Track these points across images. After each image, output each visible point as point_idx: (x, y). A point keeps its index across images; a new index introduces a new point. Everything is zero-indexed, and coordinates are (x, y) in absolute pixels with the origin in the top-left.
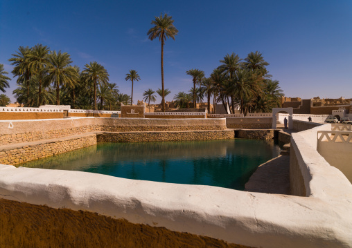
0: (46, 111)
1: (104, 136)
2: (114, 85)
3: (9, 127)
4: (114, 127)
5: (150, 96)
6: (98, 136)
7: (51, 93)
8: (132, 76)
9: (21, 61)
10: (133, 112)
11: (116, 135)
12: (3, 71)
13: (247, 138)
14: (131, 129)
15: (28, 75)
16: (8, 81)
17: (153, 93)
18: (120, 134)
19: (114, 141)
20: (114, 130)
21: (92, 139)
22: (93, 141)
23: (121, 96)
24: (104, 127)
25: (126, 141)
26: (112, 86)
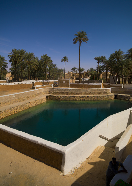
0: (25, 84)
1: (49, 97)
2: (56, 65)
3: (13, 97)
4: (54, 92)
5: (74, 71)
6: (47, 97)
7: (26, 71)
8: (65, 59)
9: (13, 56)
10: (64, 82)
11: (55, 96)
12: (5, 60)
13: (121, 99)
14: (62, 94)
15: (15, 62)
16: (7, 65)
17: (76, 69)
18: (57, 96)
19: (54, 100)
20: (54, 94)
21: (44, 99)
22: (45, 100)
23: (59, 69)
24: (50, 93)
25: (60, 100)
26: (55, 66)
